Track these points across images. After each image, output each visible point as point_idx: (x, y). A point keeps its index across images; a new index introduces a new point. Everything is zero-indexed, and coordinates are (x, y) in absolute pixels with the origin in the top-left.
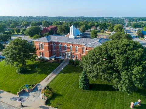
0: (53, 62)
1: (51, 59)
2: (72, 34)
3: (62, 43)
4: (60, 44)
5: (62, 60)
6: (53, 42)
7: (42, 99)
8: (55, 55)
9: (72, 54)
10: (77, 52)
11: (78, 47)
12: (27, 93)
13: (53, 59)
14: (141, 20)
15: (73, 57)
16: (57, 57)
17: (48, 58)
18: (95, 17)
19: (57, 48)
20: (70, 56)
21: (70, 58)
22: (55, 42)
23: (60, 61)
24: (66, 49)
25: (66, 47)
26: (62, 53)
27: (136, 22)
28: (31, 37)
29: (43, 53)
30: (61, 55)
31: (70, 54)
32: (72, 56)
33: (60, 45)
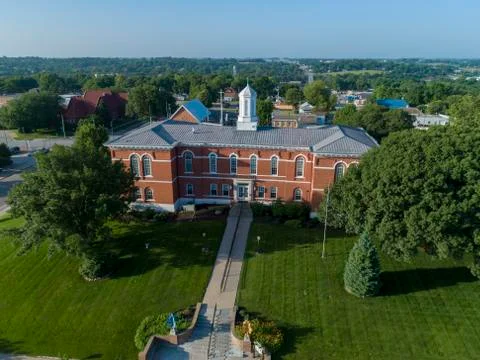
0: (193, 220)
1: (179, 209)
2: (249, 115)
3: (218, 149)
4: (213, 152)
5: (226, 210)
6: (185, 148)
7: (245, 356)
8: (190, 192)
9: (259, 184)
10: (276, 176)
11: (281, 157)
12: (174, 348)
13: (190, 208)
14: (347, 66)
15: (261, 195)
16: (199, 201)
17: (170, 208)
18: (209, 59)
19: (201, 166)
20: (249, 191)
21: (248, 199)
22: (191, 148)
23: (217, 212)
24: (234, 170)
25: (234, 162)
26: (220, 183)
27: (334, 74)
28: (23, 135)
29: (146, 190)
30: (214, 192)
31: (249, 187)
32: (258, 191)
33: (213, 155)
